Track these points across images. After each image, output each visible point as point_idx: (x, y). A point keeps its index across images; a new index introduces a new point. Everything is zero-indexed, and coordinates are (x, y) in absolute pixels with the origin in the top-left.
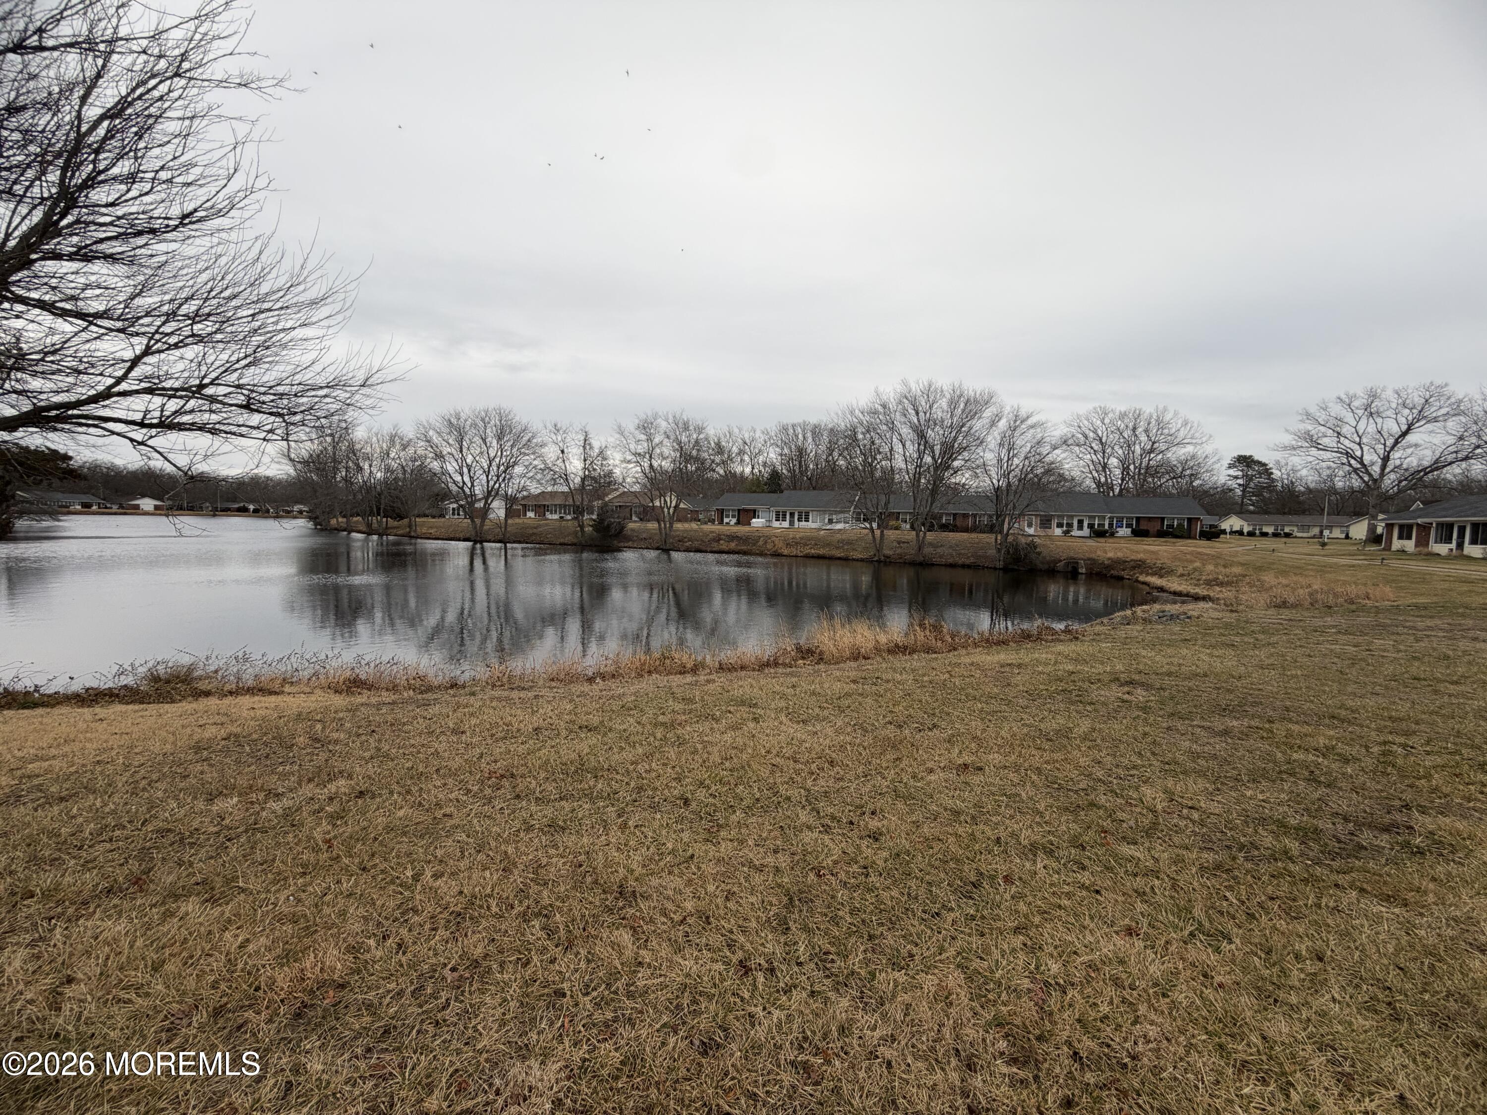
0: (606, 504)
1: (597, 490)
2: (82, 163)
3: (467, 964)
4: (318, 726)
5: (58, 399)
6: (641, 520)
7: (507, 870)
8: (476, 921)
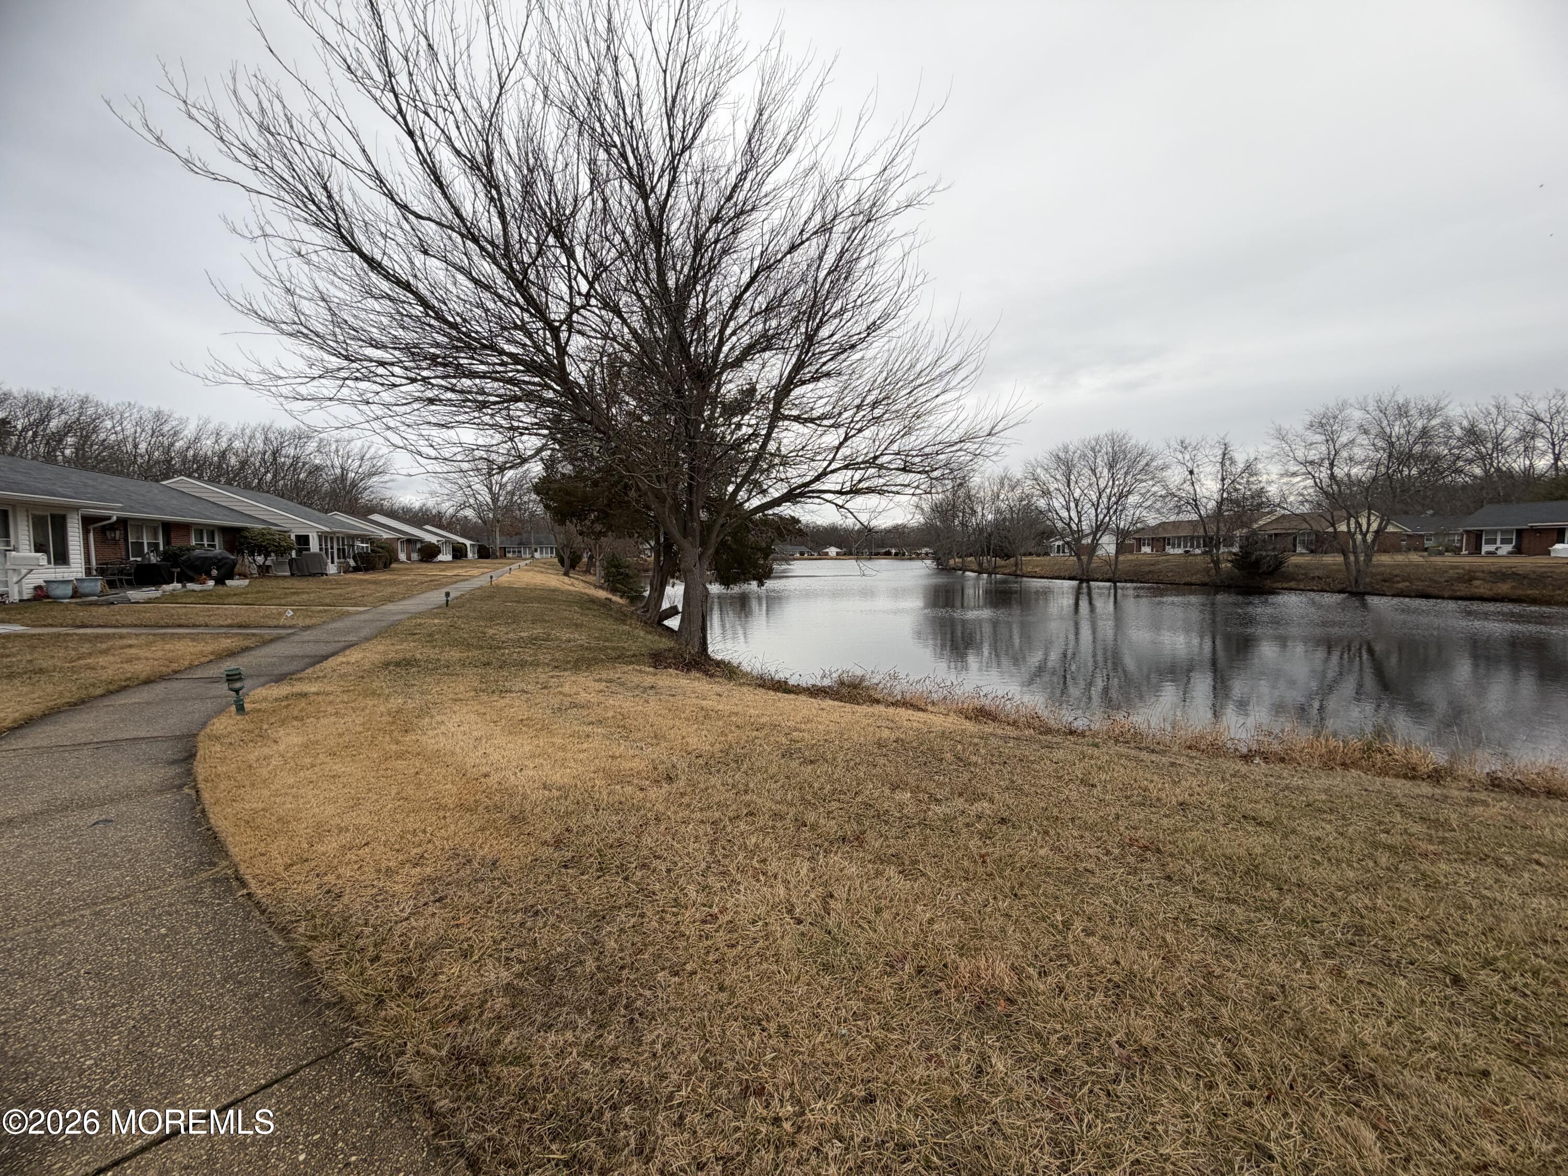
0: (1254, 533)
1: (1240, 517)
2: (817, 313)
3: (1135, 1047)
4: (959, 747)
5: (800, 481)
6: (1312, 551)
7: (1170, 960)
8: (1140, 1003)
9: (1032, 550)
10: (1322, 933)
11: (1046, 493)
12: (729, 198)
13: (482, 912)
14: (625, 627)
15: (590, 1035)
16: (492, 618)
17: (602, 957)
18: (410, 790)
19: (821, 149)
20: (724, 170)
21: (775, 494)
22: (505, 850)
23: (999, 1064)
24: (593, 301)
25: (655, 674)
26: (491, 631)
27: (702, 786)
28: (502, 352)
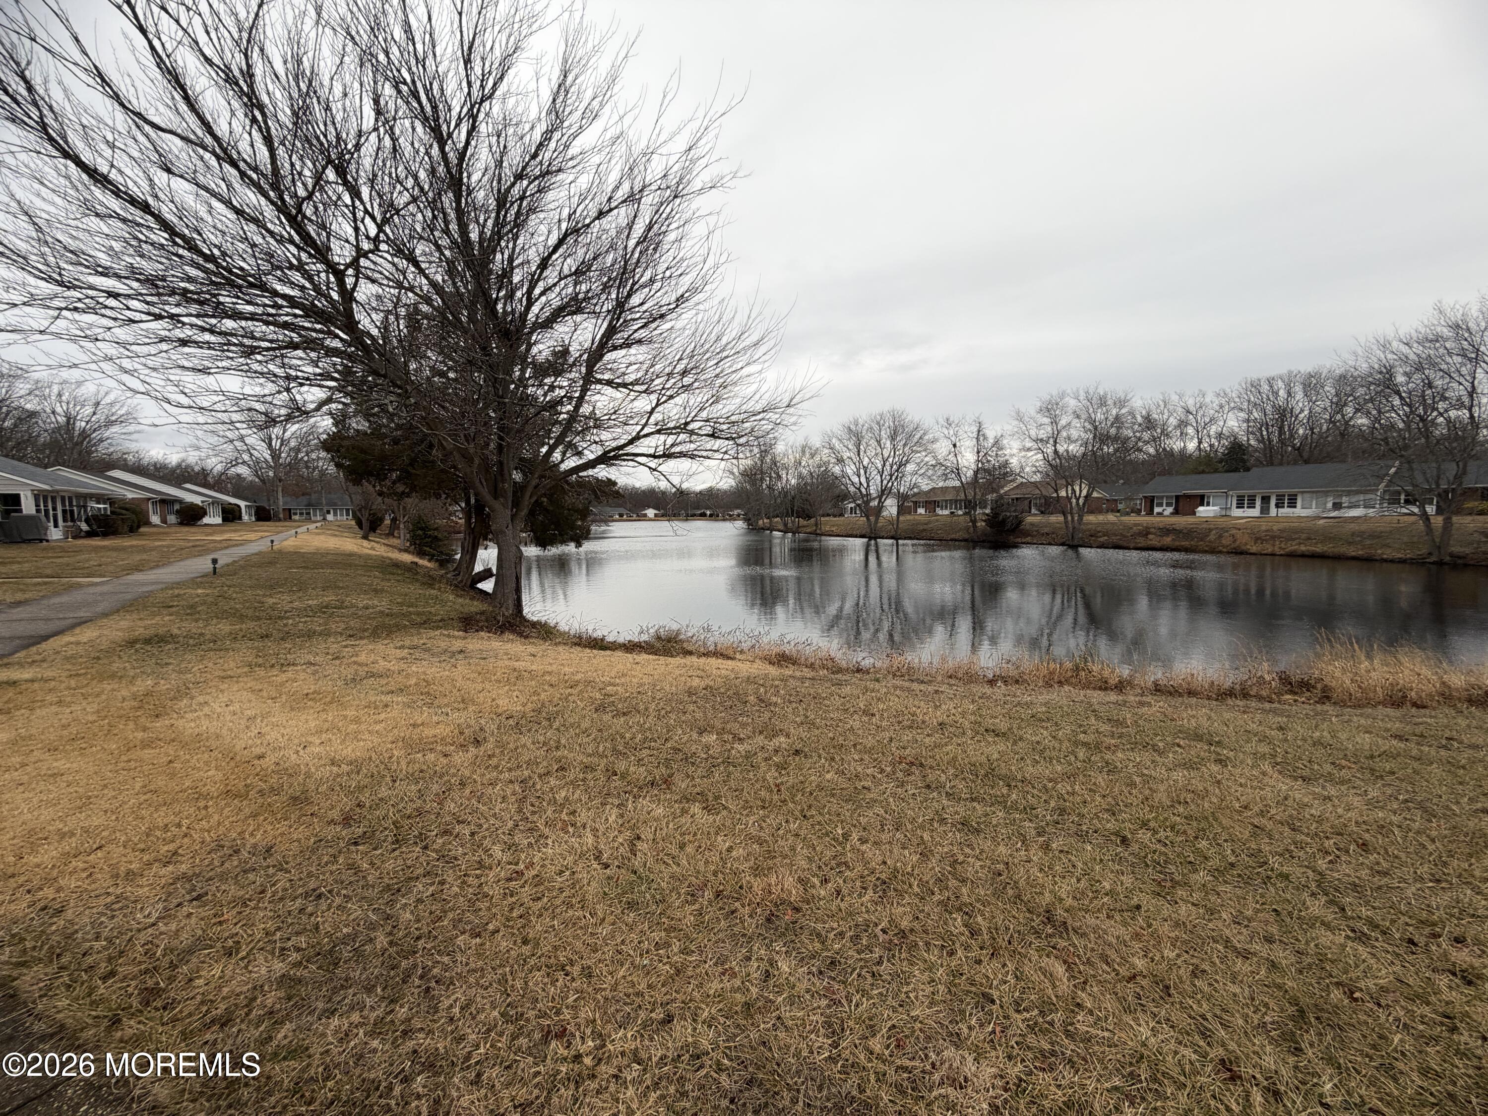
0: (1001, 497)
1: (991, 483)
2: (627, 280)
3: (896, 931)
4: (762, 690)
5: (614, 444)
6: (1042, 512)
7: (925, 855)
8: (900, 894)
9: (830, 512)
10: (1037, 817)
11: (840, 461)
12: (534, 156)
13: (252, 904)
14: (432, 592)
15: (380, 1012)
16: (272, 586)
17: (395, 931)
18: (160, 782)
19: (627, 121)
20: (527, 127)
21: (590, 456)
22: (282, 834)
23: (784, 966)
24: (383, 247)
25: (465, 638)
26: (271, 601)
27: (512, 746)
28: (275, 293)
